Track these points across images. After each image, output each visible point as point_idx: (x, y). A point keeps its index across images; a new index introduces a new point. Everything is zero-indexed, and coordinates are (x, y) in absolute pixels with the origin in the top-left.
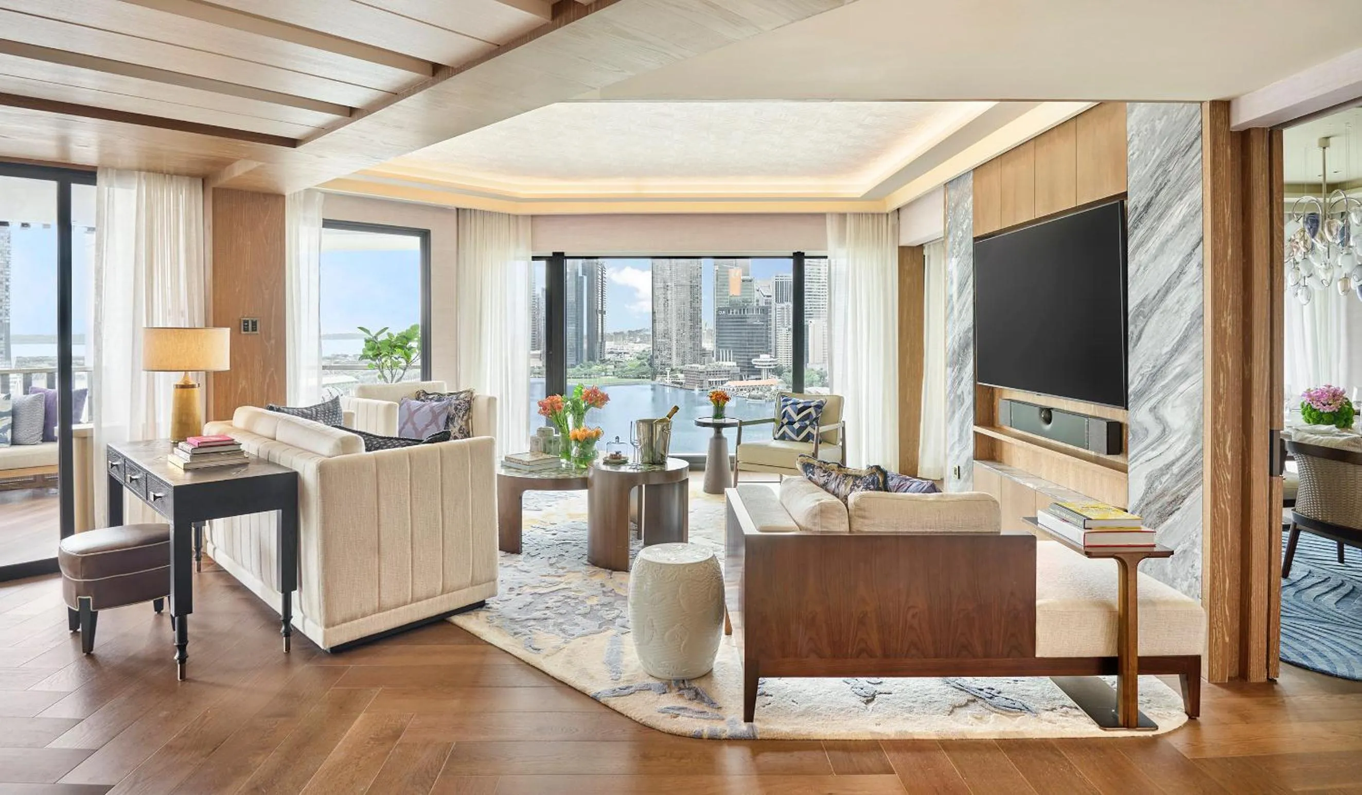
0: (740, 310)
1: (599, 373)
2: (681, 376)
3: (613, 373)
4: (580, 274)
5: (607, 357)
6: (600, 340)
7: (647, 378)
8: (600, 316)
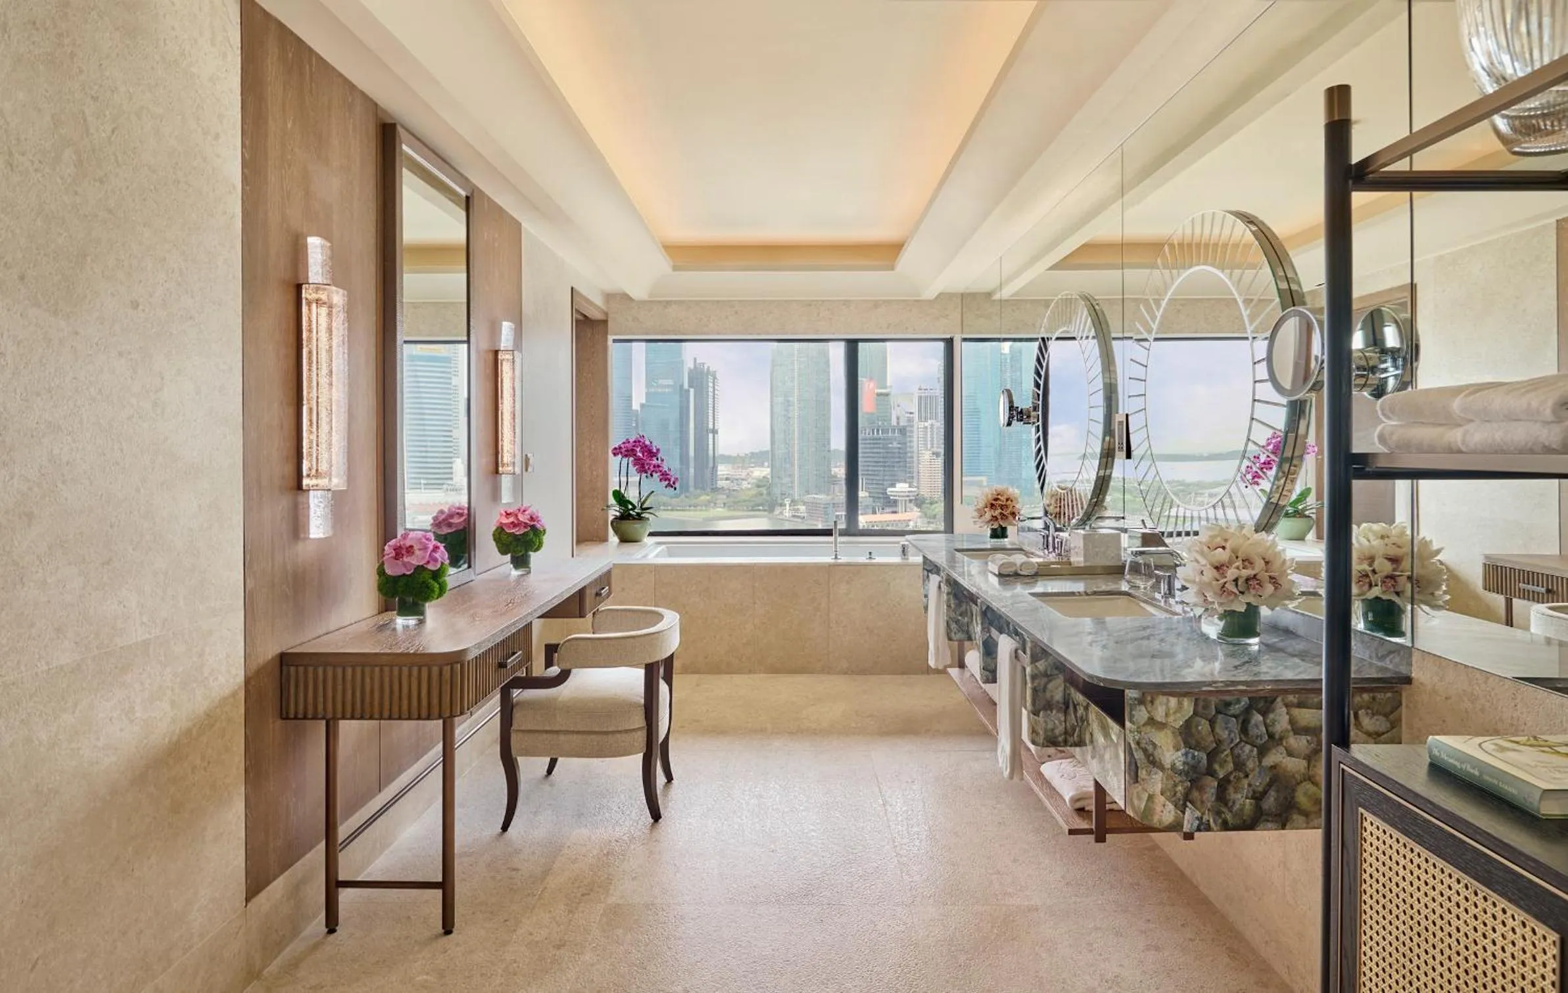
0: (873, 430)
1: (707, 504)
2: (802, 508)
3: (724, 504)
4: (686, 386)
5: (721, 484)
6: (711, 465)
7: (765, 510)
8: (711, 436)
